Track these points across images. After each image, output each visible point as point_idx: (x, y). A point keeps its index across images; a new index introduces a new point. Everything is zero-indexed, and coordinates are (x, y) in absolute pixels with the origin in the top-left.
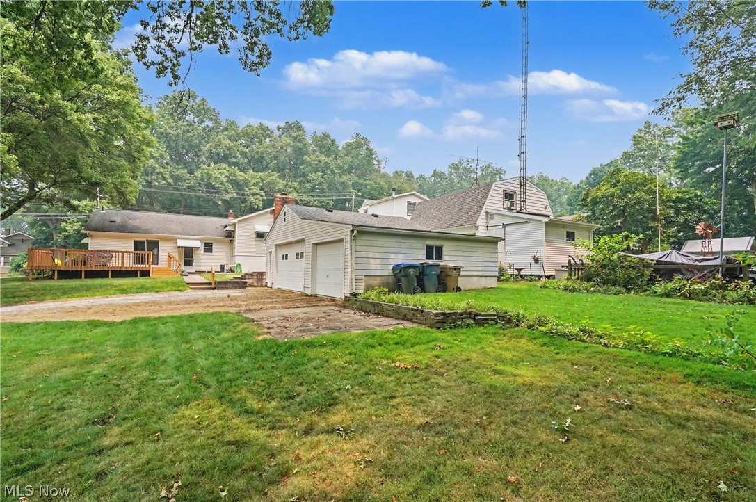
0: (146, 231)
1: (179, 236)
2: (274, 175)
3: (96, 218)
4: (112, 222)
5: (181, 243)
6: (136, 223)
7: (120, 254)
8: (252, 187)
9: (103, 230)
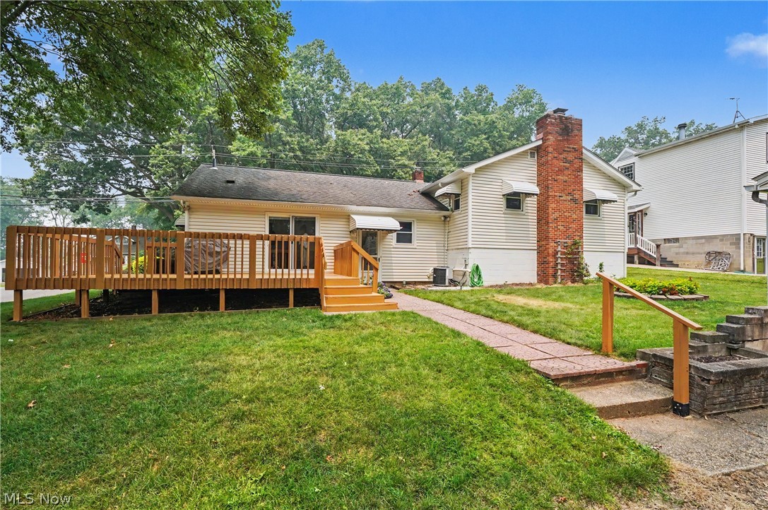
0: (292, 198)
1: (354, 208)
2: (426, 140)
3: (201, 177)
4: (229, 182)
5: (362, 222)
6: (272, 184)
7: (247, 243)
8: (399, 158)
9: (212, 194)
